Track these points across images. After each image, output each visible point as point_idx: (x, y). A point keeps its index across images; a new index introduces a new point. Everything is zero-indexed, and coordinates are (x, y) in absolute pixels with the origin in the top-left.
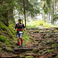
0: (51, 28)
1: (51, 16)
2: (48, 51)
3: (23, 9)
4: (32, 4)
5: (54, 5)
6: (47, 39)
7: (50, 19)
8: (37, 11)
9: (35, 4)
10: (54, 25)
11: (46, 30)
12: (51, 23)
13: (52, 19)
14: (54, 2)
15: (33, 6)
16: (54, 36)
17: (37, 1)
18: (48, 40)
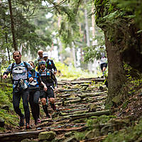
0: (81, 79)
1: (79, 50)
2: (77, 135)
3: (12, 36)
4: (33, 23)
5: (85, 24)
8: (45, 40)
9: (40, 22)
10: (88, 71)
11: (68, 86)
12: (81, 67)
13: (83, 57)
14: (86, 16)
15: (35, 28)
16: (90, 99)
17: (43, 15)
18: (75, 109)
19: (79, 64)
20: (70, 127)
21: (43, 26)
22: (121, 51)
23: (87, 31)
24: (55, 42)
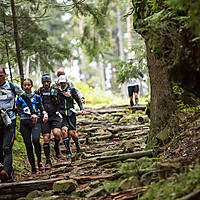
0: (112, 107)
1: (109, 65)
2: (107, 185)
3: (14, 46)
4: (44, 28)
5: (117, 30)
6: (100, 146)
8: (61, 52)
9: (54, 27)
10: (122, 96)
11: (94, 116)
13: (115, 76)
15: (47, 35)
16: (124, 134)
17: (59, 16)
18: (103, 149)
19: (109, 85)
20: (98, 174)
21: (58, 32)
22: (169, 67)
23: (120, 39)
24: (75, 54)
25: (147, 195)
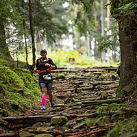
0: (94, 68)
1: (94, 39)
3: (29, 24)
4: (50, 12)
5: (100, 15)
7: (93, 47)
8: (61, 28)
9: (57, 11)
10: (102, 60)
11: (82, 74)
12: (95, 55)
13: (97, 47)
14: (102, 6)
15: (51, 17)
16: (102, 87)
17: (61, 4)
19: (93, 53)
20: (82, 113)
21: (59, 15)
22: (134, 42)
23: (102, 21)
24: (70, 30)
25: (115, 129)
